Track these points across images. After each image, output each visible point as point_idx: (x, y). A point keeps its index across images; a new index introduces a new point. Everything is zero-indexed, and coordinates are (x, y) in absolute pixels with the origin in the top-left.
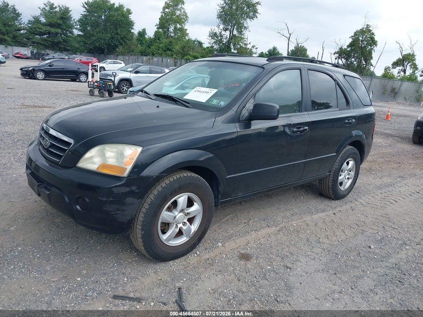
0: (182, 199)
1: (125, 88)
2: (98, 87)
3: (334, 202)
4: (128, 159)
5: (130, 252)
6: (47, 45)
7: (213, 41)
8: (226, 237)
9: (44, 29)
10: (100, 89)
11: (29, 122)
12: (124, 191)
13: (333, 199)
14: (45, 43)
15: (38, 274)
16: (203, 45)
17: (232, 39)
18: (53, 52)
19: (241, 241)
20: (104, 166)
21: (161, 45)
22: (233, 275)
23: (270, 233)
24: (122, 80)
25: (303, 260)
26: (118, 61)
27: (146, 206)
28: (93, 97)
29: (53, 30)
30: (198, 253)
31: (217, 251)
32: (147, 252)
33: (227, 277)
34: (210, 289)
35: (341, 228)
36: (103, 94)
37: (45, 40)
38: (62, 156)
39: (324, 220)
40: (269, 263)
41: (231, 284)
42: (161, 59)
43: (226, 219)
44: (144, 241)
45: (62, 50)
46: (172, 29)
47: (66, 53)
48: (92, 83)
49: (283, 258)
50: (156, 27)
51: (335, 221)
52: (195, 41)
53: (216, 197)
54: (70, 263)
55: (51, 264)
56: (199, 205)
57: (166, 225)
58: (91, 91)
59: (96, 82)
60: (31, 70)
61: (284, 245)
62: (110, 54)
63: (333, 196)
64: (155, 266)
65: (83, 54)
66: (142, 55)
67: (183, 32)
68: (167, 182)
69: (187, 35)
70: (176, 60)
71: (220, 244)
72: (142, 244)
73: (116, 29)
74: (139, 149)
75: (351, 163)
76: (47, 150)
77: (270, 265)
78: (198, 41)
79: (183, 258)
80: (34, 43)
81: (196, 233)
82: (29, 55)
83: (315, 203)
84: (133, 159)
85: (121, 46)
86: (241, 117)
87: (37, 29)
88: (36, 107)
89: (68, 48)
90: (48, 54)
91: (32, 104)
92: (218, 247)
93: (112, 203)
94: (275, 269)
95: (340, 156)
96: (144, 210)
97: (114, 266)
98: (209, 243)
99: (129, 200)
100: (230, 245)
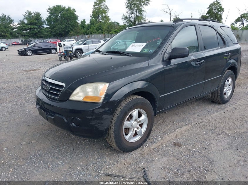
0: (135, 113)
1: (79, 54)
2: (64, 55)
3: (222, 105)
4: (102, 91)
5: (106, 148)
6: (30, 35)
7: (125, 21)
8: (162, 134)
9: (27, 27)
10: (65, 56)
11: (28, 79)
12: (101, 111)
13: (221, 104)
14: (29, 34)
15: (54, 167)
16: (119, 24)
17: (136, 18)
18: (34, 39)
19: (172, 135)
20: (86, 97)
21: (95, 27)
22: (173, 157)
23: (188, 129)
24: (77, 50)
25: (214, 142)
26: (72, 39)
27: (115, 119)
28: (61, 61)
29: (32, 27)
30: (148, 145)
31: (159, 143)
32: (118, 147)
33: (170, 158)
34: (161, 166)
35: (231, 121)
36: (67, 59)
37: (28, 33)
38: (58, 95)
39: (219, 117)
40: (193, 147)
41: (173, 162)
42: (96, 35)
43: (159, 123)
44: (116, 141)
45: (39, 37)
46: (100, 17)
47: (42, 39)
48: (60, 53)
49: (201, 143)
50: (91, 17)
51: (226, 117)
52: (114, 23)
53: (155, 110)
54: (71, 159)
55: (60, 160)
56: (145, 115)
57: (127, 130)
58: (60, 58)
59: (62, 52)
60: (24, 51)
61: (199, 135)
62: (66, 36)
63: (221, 102)
64: (124, 156)
65: (51, 38)
66: (85, 35)
67: (107, 18)
68: (125, 103)
69: (109, 19)
70: (105, 35)
71: (160, 139)
72: (115, 143)
73: (68, 21)
74: (107, 84)
75: (230, 80)
76: (49, 92)
77: (194, 148)
78: (116, 22)
79: (139, 149)
80: (22, 35)
81: (145, 133)
82: (21, 42)
83: (211, 108)
84: (105, 91)
85: (72, 31)
86: (165, 58)
87: (23, 27)
88: (30, 71)
89: (42, 36)
90: (31, 41)
91: (28, 69)
92: (159, 140)
93: (94, 119)
94: (198, 150)
95: (223, 77)
96: (114, 122)
97: (98, 158)
98: (152, 139)
99: (105, 116)
100: (166, 138)
